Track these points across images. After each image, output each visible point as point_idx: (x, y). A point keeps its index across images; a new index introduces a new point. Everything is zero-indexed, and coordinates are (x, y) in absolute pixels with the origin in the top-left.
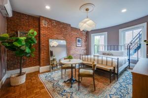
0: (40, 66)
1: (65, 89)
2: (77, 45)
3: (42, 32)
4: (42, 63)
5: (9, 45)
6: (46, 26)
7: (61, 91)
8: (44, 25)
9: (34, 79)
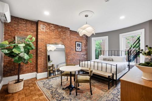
0: (38, 73)
1: (64, 96)
2: (77, 50)
3: (39, 37)
4: (39, 69)
5: (8, 52)
6: (44, 31)
7: (60, 98)
8: (42, 30)
9: (32, 86)
